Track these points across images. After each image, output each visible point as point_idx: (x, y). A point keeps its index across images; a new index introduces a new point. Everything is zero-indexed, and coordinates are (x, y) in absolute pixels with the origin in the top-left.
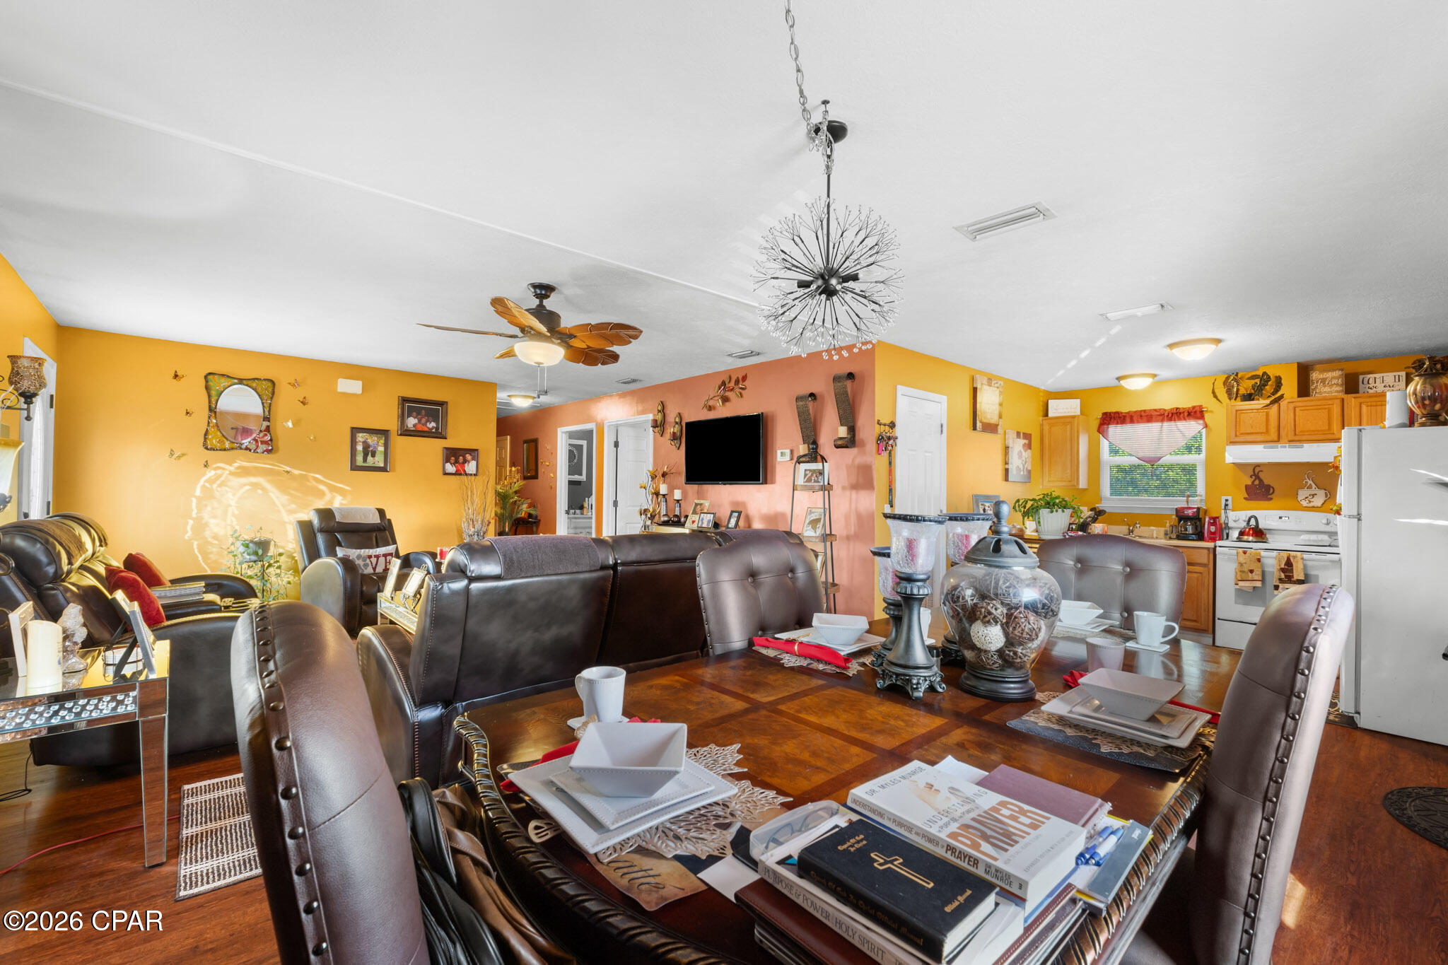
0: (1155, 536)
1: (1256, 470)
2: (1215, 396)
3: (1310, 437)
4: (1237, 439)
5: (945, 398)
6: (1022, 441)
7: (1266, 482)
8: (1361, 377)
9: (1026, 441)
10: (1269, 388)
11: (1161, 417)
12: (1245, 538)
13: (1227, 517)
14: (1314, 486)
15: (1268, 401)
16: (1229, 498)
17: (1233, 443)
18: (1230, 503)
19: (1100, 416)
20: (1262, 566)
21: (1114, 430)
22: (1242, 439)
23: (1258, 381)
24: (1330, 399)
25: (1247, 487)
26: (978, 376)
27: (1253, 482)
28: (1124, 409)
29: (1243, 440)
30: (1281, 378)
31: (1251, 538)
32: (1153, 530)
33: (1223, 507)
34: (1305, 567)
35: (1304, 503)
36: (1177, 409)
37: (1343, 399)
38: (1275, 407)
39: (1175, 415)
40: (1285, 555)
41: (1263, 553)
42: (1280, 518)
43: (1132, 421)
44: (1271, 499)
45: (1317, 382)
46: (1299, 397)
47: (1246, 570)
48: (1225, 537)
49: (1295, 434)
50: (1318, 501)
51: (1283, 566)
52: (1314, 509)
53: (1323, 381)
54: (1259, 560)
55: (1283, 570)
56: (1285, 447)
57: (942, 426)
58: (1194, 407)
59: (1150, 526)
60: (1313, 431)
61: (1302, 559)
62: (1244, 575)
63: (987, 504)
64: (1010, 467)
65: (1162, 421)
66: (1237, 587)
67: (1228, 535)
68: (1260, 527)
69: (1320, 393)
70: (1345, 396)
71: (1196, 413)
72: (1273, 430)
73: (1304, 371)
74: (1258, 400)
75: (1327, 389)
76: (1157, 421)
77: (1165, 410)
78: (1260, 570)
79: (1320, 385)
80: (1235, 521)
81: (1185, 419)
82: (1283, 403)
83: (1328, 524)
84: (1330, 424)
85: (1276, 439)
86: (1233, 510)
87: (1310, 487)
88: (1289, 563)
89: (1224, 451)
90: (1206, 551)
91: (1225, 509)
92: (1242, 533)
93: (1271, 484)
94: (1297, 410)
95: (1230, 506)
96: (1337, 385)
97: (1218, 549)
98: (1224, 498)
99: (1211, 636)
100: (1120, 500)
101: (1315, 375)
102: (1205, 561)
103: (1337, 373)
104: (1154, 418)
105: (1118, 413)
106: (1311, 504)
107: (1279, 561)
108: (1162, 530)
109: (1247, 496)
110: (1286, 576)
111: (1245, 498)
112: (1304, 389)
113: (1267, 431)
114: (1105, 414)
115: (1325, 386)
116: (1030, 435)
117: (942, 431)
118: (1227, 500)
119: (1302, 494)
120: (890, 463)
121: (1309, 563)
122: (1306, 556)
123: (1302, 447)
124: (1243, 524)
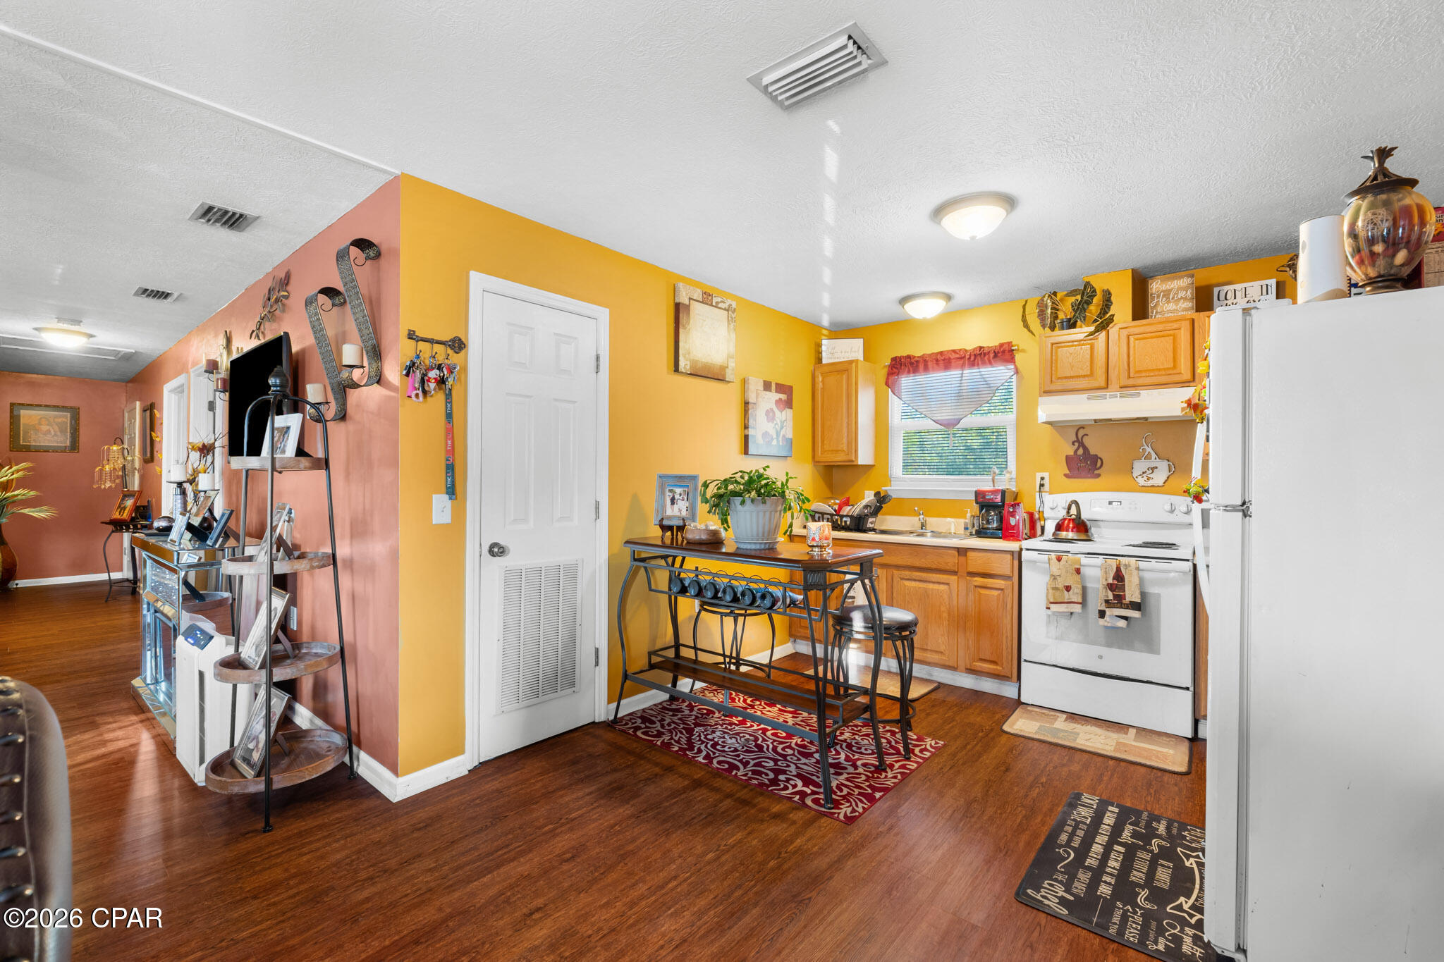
0: (953, 531)
1: (1078, 432)
2: (1026, 326)
3: (1148, 381)
4: (1053, 387)
5: (603, 314)
6: (774, 396)
7: (1092, 452)
8: (1216, 290)
9: (783, 397)
10: (1094, 309)
11: (961, 362)
12: (1063, 534)
13: (1042, 502)
14: (1154, 455)
15: (1092, 329)
16: (1046, 475)
17: (1047, 392)
18: (1046, 482)
19: (888, 362)
20: (1083, 579)
21: (906, 381)
22: (1058, 385)
23: (1079, 297)
24: (1176, 321)
25: (1068, 458)
26: (681, 285)
27: (1076, 452)
28: (917, 351)
29: (1060, 388)
30: (1110, 293)
31: (1071, 535)
32: (950, 523)
33: (1038, 489)
34: (1141, 580)
35: (1141, 481)
36: (981, 348)
37: (1193, 320)
38: (1103, 335)
39: (979, 357)
40: (1113, 563)
41: (1085, 560)
42: (1110, 503)
43: (926, 369)
44: (1099, 475)
45: (1158, 297)
46: (1134, 319)
47: (1061, 586)
48: (1039, 532)
49: (1129, 377)
50: (1159, 478)
51: (1110, 581)
52: (1153, 489)
53: (1167, 294)
54: (1078, 571)
55: (1111, 587)
56: (1115, 397)
57: (598, 358)
58: (1001, 345)
59: (946, 516)
60: (1153, 370)
61: (1138, 569)
62: (1057, 593)
63: (678, 490)
64: (751, 432)
65: (963, 367)
66: (1049, 612)
67: (1043, 528)
68: (1083, 517)
69: (1162, 313)
70: (1195, 315)
71: (1004, 354)
72: (1100, 372)
73: (1140, 283)
74: (1081, 327)
75: (1171, 306)
76: (956, 368)
77: (966, 351)
78: (1080, 586)
79: (1162, 301)
80: (1052, 509)
81: (990, 363)
82: (1113, 330)
83: (1172, 511)
84: (1175, 359)
85: (1103, 384)
86: (1051, 493)
87: (1148, 457)
88: (1119, 576)
89: (1037, 405)
90: (1009, 557)
91: (1040, 491)
92: (1059, 527)
93: (1099, 456)
94: (1132, 339)
95: (1047, 487)
96: (1185, 299)
97: (1024, 553)
98: (1039, 476)
99: (1017, 685)
100: (912, 480)
101: (1155, 286)
102: (1008, 572)
103: (1185, 282)
104: (953, 364)
105: (909, 357)
106: (1150, 483)
107: (1106, 573)
108: (962, 521)
109: (1068, 472)
110: (1115, 596)
111: (1066, 475)
112: (1141, 310)
113: (1092, 374)
114: (894, 359)
115: (1168, 302)
116: (791, 387)
117: (598, 367)
118: (1042, 479)
119: (1140, 466)
120: (449, 416)
121: (1147, 575)
122: (1143, 564)
123: (1139, 395)
124: (1062, 514)
